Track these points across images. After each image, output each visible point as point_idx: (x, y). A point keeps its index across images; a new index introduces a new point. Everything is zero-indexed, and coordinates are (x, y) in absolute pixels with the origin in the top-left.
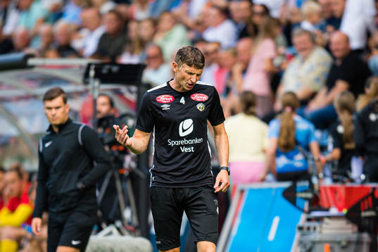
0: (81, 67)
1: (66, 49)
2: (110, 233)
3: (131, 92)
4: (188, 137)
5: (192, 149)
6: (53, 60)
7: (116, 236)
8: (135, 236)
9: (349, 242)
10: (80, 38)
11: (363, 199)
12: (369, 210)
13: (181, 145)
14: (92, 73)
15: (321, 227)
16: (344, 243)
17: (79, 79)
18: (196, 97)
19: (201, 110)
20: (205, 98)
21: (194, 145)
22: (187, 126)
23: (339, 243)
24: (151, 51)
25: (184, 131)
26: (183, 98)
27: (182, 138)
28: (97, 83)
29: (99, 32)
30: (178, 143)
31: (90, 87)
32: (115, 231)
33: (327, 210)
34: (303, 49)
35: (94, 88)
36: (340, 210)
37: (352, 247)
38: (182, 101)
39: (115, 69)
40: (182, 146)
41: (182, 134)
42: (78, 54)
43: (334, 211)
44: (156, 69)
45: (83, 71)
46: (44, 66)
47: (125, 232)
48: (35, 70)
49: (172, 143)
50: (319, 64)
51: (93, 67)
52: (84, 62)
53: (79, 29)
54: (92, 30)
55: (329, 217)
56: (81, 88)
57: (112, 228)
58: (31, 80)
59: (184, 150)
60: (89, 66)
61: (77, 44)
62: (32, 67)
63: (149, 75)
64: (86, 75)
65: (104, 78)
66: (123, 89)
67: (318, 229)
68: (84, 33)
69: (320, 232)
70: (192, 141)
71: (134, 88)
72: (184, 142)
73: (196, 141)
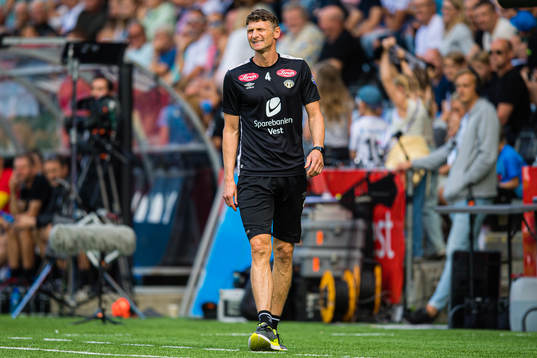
0: (59, 46)
1: (43, 28)
2: (91, 222)
3: (111, 72)
4: (276, 117)
5: (281, 131)
6: (29, 39)
7: (97, 226)
8: (117, 224)
9: (343, 229)
10: (58, 15)
11: (358, 184)
12: (364, 195)
13: (268, 127)
14: (71, 53)
15: (314, 214)
16: (338, 231)
17: (57, 59)
18: (283, 73)
19: (289, 87)
20: (292, 73)
21: (282, 126)
22: (274, 105)
23: (332, 230)
24: (133, 28)
25: (271, 110)
26: (268, 74)
27: (269, 119)
28: (76, 63)
29: (78, 10)
30: (265, 124)
31: (69, 67)
32: (96, 219)
33: (320, 195)
34: (293, 26)
35: (73, 69)
36: (334, 194)
37: (346, 235)
38: (268, 77)
39: (95, 48)
40: (270, 128)
41: (269, 114)
42: (55, 32)
43: (327, 197)
44: (139, 48)
45: (61, 50)
46: (19, 46)
47: (107, 220)
48: (11, 50)
49: (258, 124)
50: (312, 42)
51: (71, 47)
52: (62, 41)
53: (57, 6)
54: (71, 7)
55: (323, 203)
56: (59, 68)
57: (93, 217)
58: (7, 60)
59: (272, 132)
60: (67, 46)
61: (55, 22)
62: (7, 46)
63: (131, 55)
64: (65, 55)
65: (83, 57)
66: (104, 69)
67: (311, 216)
68: (62, 10)
69: (313, 219)
70: (280, 122)
71: (115, 69)
72: (272, 123)
73: (286, 121)
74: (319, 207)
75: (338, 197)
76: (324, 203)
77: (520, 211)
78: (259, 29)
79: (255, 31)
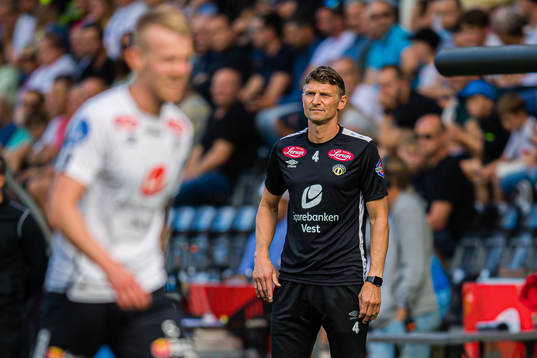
4: (313, 211)
5: (316, 229)
11: (250, 303)
13: (302, 221)
18: (337, 154)
19: (337, 174)
20: (348, 156)
21: (320, 223)
25: (308, 200)
26: (317, 153)
27: (305, 211)
30: (299, 218)
33: (199, 317)
38: (316, 157)
40: (304, 223)
41: (305, 205)
43: (209, 319)
49: (295, 217)
55: (204, 327)
59: (306, 229)
70: (317, 218)
72: (307, 217)
73: (325, 218)
74: (199, 333)
75: (224, 320)
76: (206, 328)
77: (458, 342)
78: (322, 94)
79: (317, 95)
